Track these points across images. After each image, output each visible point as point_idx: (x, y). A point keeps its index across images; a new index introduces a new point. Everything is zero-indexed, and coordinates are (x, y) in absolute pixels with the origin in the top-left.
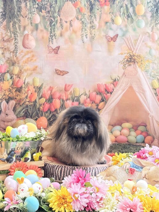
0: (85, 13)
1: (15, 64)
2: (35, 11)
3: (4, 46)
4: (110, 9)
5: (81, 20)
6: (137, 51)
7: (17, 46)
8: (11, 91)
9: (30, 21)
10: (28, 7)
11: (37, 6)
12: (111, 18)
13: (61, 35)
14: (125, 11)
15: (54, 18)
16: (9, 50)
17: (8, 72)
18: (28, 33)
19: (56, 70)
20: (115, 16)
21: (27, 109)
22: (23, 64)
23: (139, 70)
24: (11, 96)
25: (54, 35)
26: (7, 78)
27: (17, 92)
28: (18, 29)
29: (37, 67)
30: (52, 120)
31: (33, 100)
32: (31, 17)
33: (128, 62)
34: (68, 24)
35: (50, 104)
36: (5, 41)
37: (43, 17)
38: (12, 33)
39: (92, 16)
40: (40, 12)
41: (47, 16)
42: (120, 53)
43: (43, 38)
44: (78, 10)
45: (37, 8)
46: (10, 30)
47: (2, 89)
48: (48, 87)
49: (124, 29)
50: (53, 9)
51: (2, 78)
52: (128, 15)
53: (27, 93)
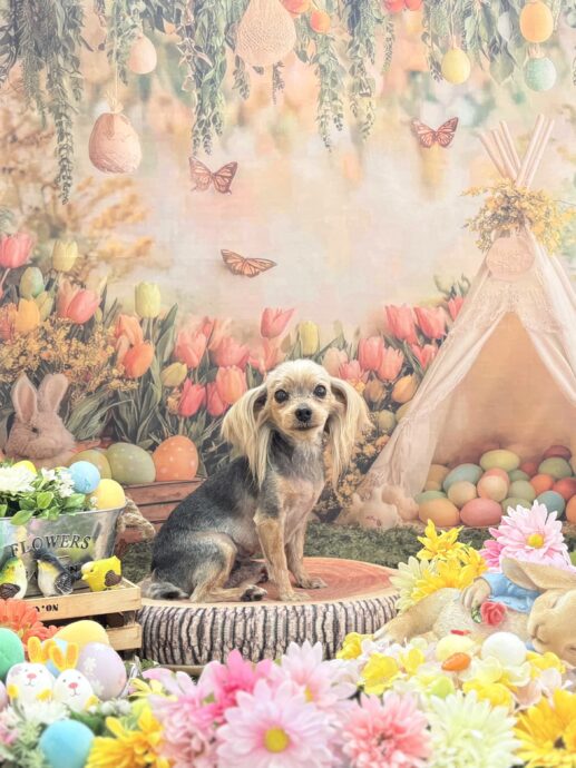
0: (332, 33)
1: (61, 234)
2: (134, 26)
3: (18, 163)
4: (423, 23)
5: (316, 59)
6: (530, 180)
7: (68, 162)
8: (49, 338)
9: (117, 64)
10: (108, 11)
11: (142, 6)
12: (428, 56)
13: (242, 120)
14: (483, 31)
15: (212, 53)
16: (36, 178)
17: (35, 262)
18: (112, 109)
19: (226, 257)
20: (444, 51)
21: (117, 409)
22: (96, 233)
23: (538, 248)
24: (50, 356)
25: (214, 120)
26: (31, 285)
27: (74, 339)
28: (70, 94)
29: (148, 243)
30: (214, 448)
31: (139, 371)
32: (122, 51)
33: (496, 222)
34: (268, 77)
35: (206, 386)
36: (21, 143)
37: (170, 48)
38: (46, 110)
39: (357, 48)
40: (157, 31)
41: (184, 47)
42: (466, 190)
43: (170, 128)
44: (303, 24)
45: (144, 15)
46: (38, 98)
47: (12, 330)
48: (195, 322)
49: (480, 98)
50: (204, 19)
51: (12, 287)
52: (495, 41)
53: (113, 344)
